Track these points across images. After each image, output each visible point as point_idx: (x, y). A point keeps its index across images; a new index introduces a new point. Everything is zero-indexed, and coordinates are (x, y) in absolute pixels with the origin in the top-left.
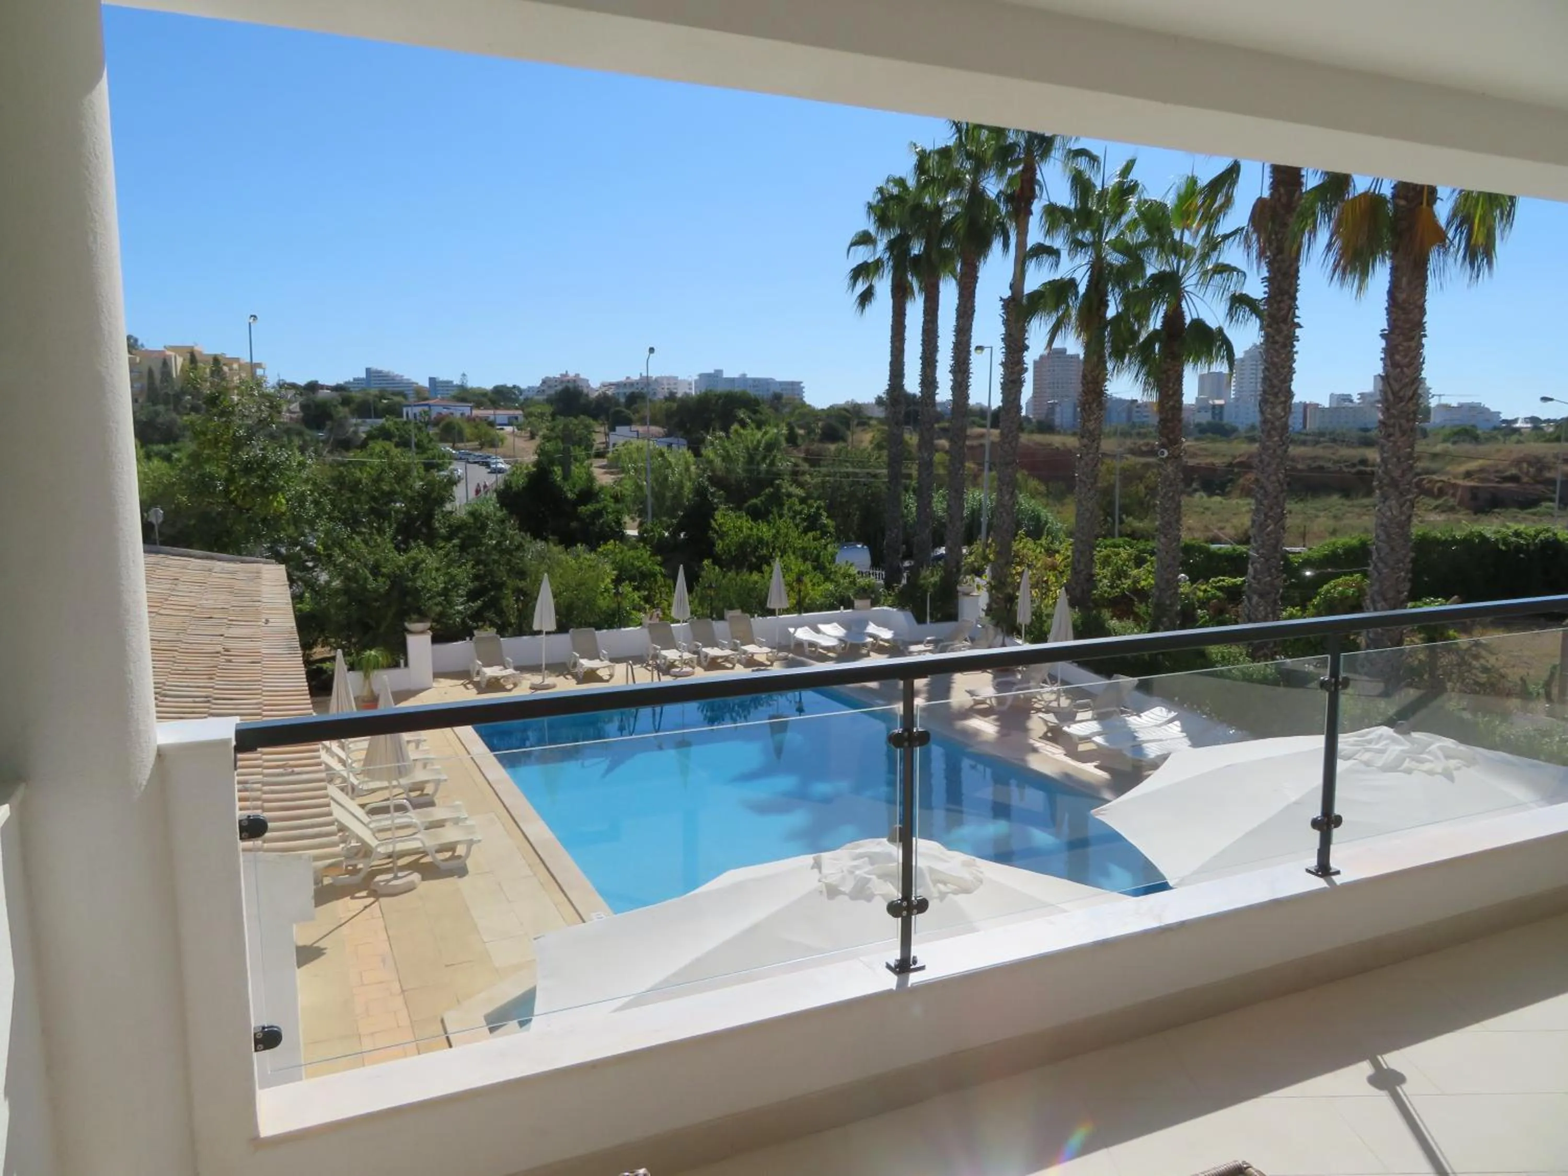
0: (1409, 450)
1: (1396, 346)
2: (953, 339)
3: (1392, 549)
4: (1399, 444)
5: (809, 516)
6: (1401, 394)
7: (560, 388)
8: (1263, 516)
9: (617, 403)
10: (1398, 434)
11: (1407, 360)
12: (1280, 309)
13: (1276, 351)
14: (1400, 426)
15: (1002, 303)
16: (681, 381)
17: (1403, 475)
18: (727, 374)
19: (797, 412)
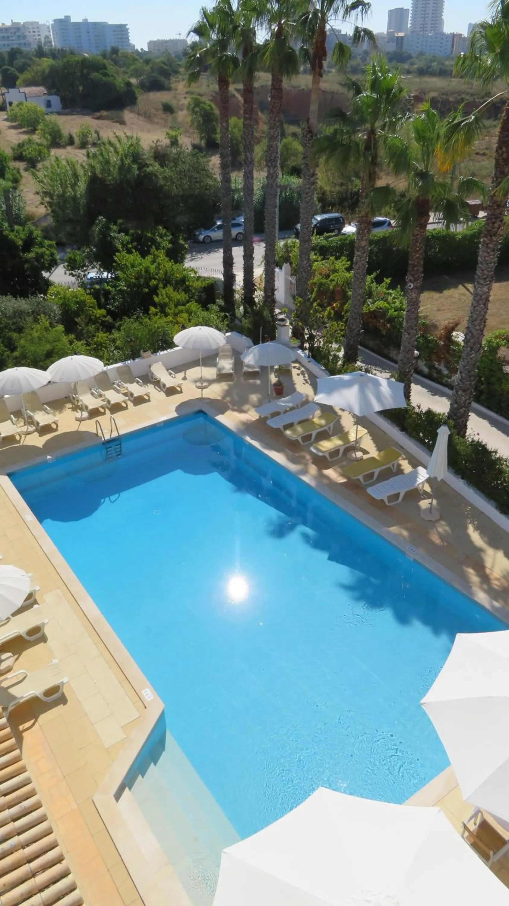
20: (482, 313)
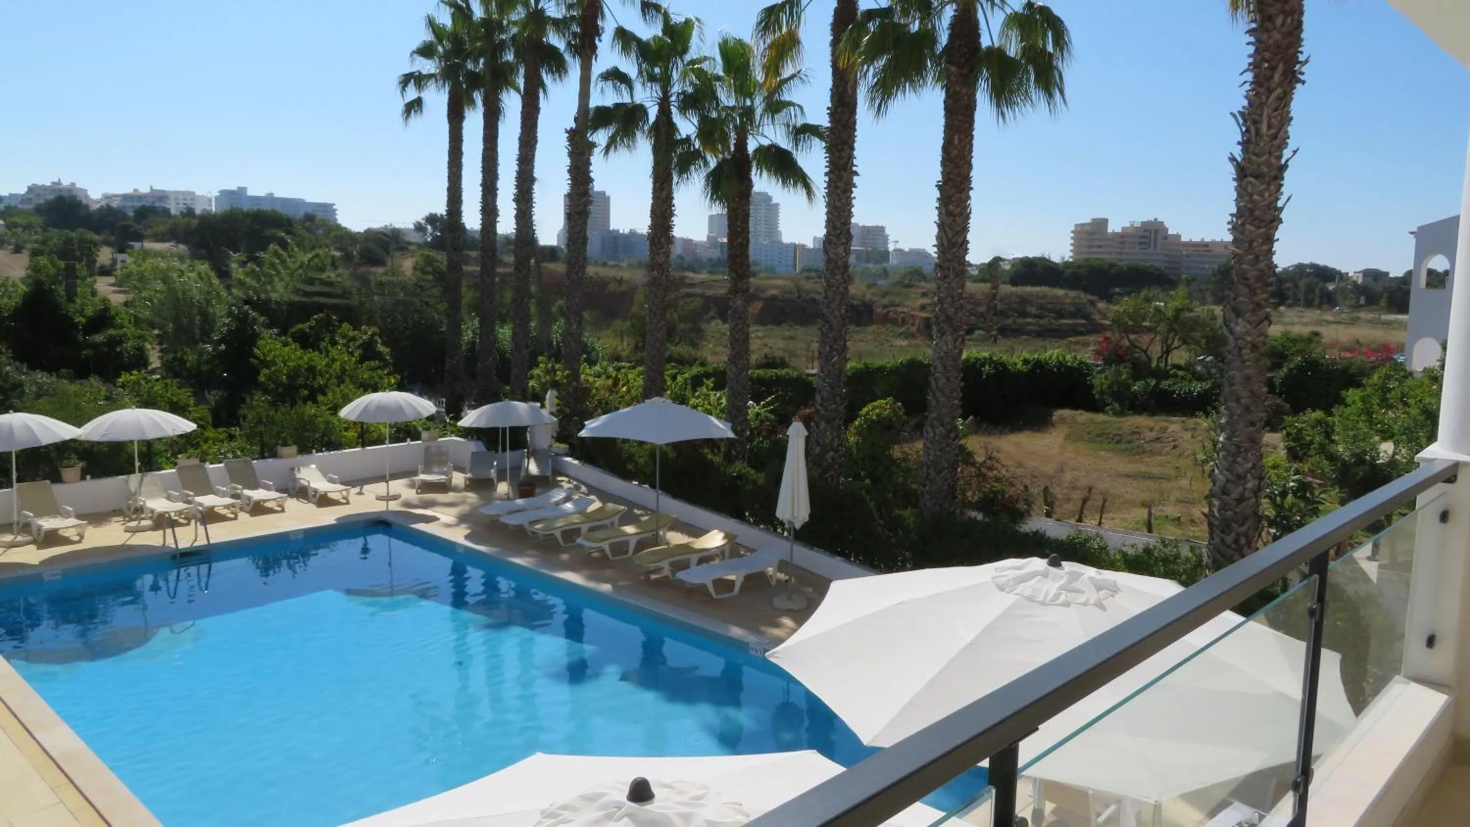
0: (960, 291)
1: (951, 196)
2: (516, 168)
3: (948, 379)
4: (953, 285)
5: (364, 343)
6: (954, 240)
7: (51, 197)
8: (828, 349)
9: (125, 217)
10: (952, 276)
11: (959, 209)
12: (841, 158)
13: (839, 195)
14: (954, 269)
15: (567, 135)
16: (199, 196)
17: (956, 314)
18: (251, 193)
19: (332, 234)
20: (841, 290)
